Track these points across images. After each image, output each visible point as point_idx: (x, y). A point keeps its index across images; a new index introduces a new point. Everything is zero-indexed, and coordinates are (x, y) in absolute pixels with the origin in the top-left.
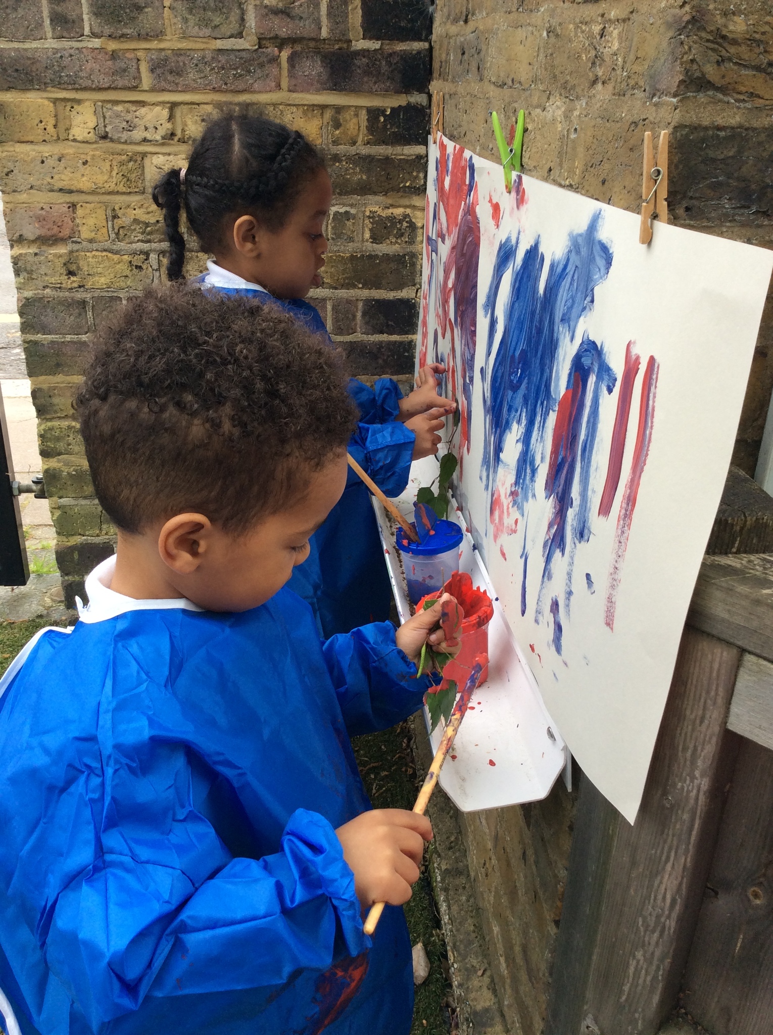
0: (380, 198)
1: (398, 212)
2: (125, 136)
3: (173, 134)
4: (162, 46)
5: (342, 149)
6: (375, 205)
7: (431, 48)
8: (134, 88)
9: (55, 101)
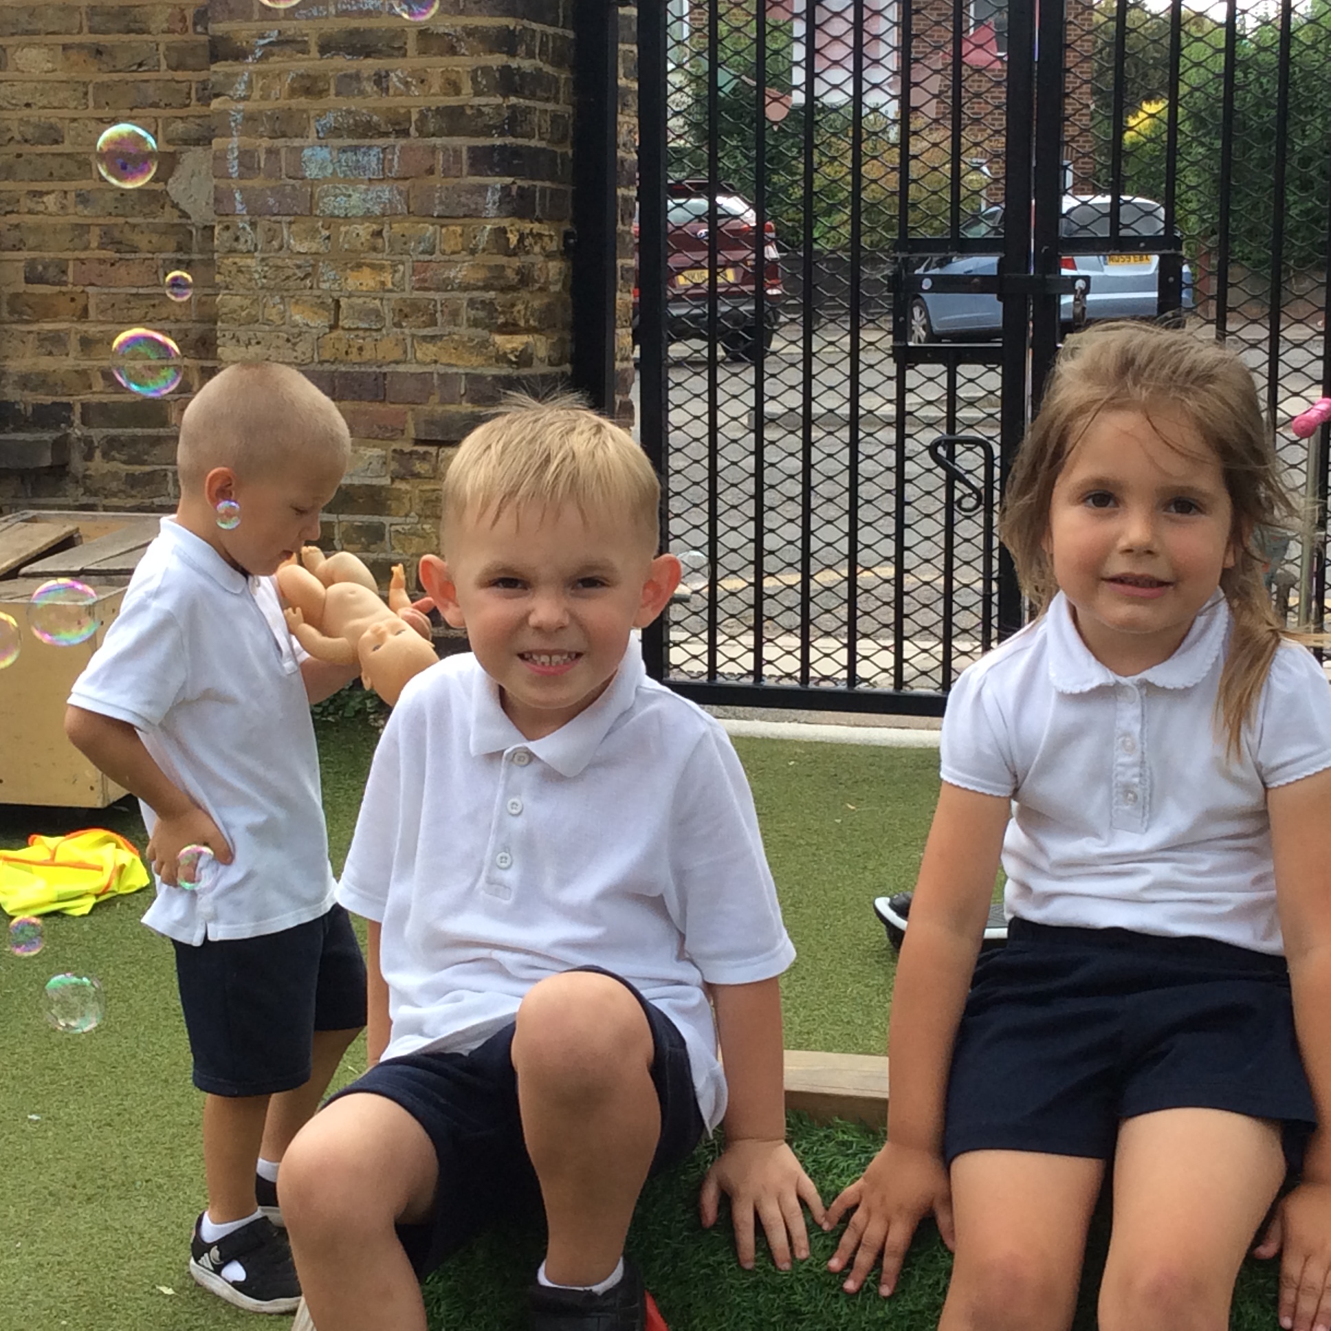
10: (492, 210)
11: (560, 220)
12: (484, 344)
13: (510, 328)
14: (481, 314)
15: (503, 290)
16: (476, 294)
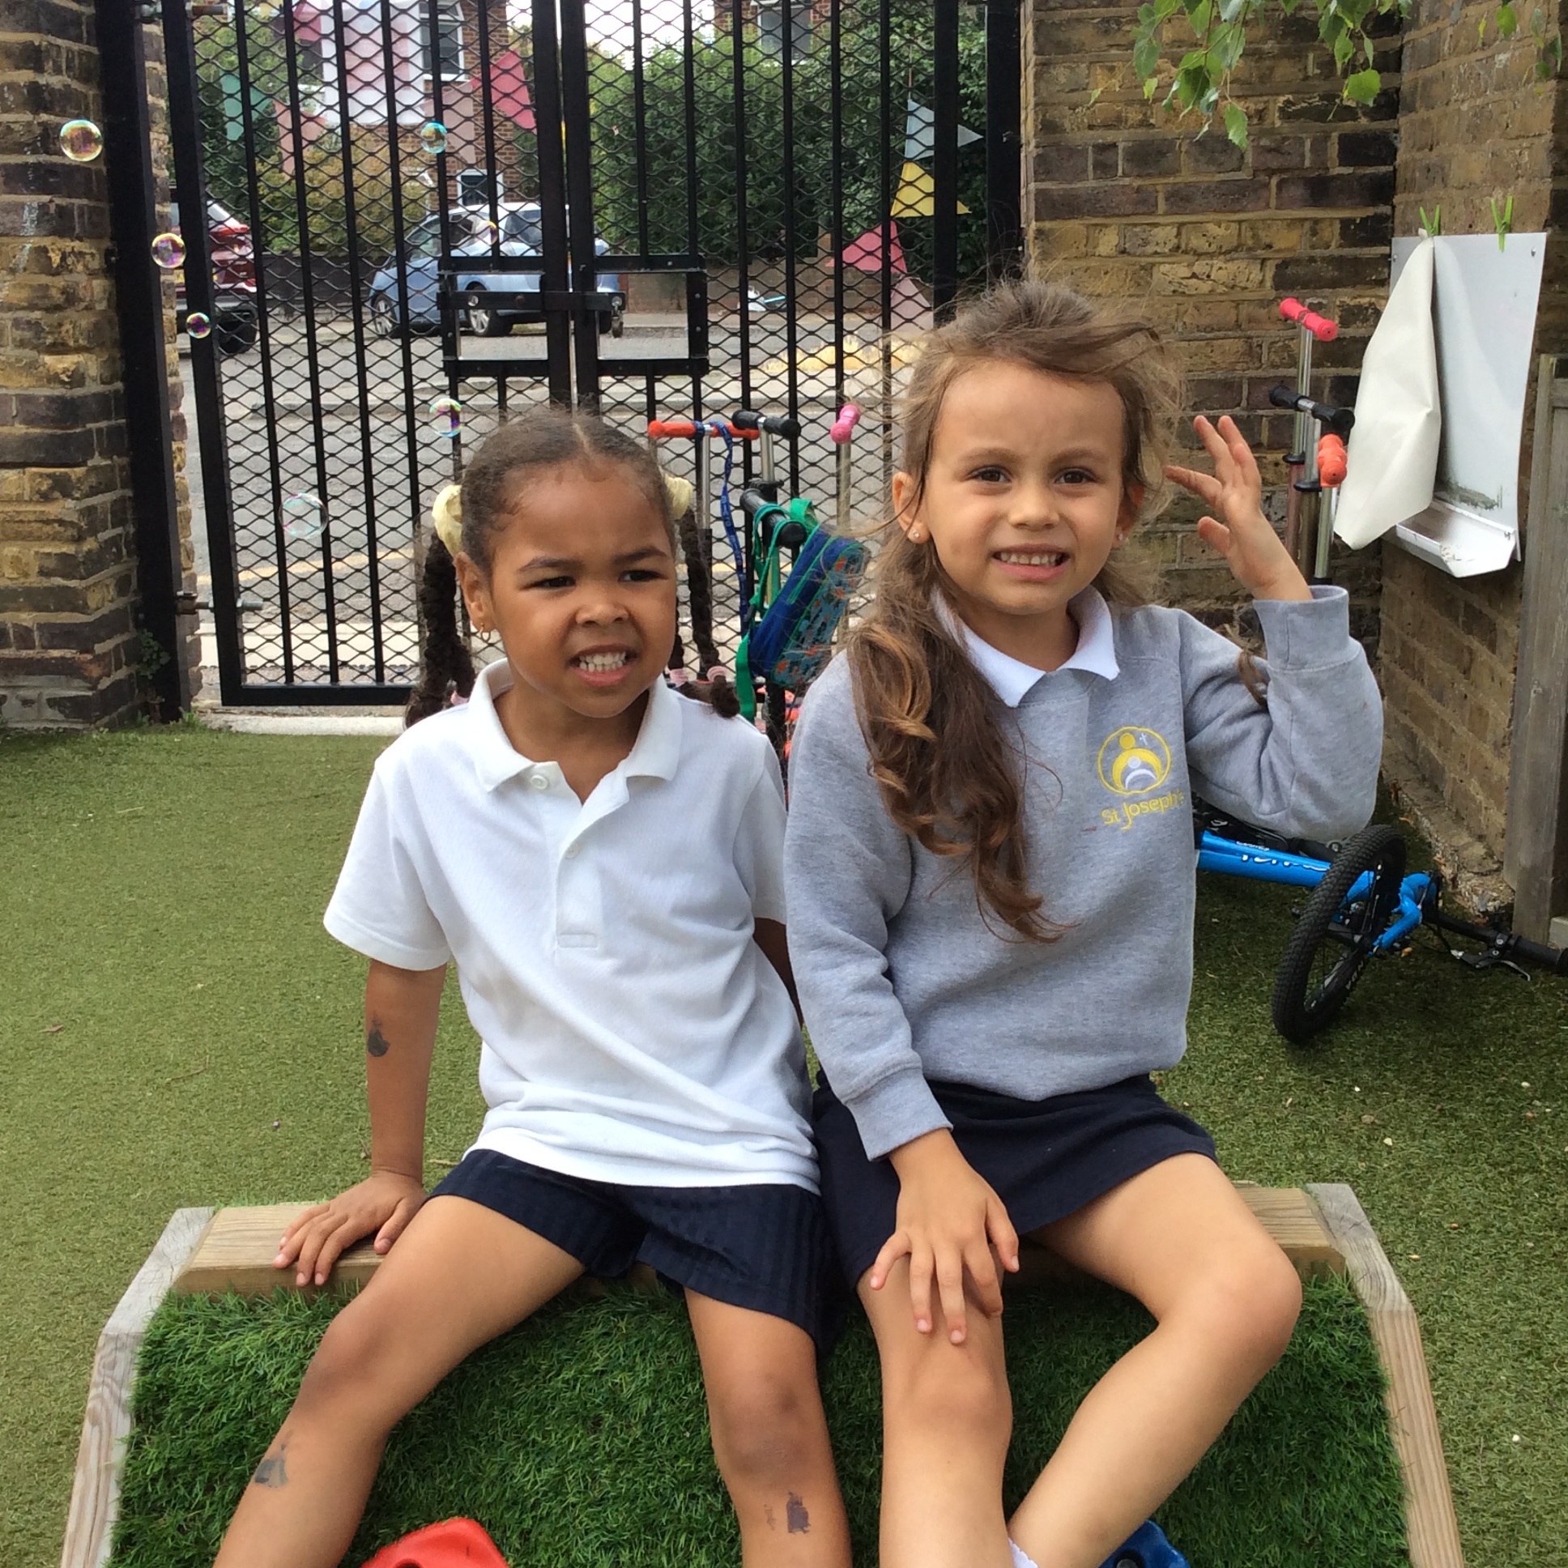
0: (1349, 290)
1: (1365, 301)
2: (1139, 251)
3: (1178, 247)
4: (1179, 180)
5: (1318, 252)
6: (1346, 297)
7: (1395, 170)
8: (1152, 213)
9: (1088, 226)
10: (30, 228)
11: (100, 237)
12: (33, 365)
13: (59, 348)
14: (28, 334)
15: (48, 310)
16: (21, 314)
